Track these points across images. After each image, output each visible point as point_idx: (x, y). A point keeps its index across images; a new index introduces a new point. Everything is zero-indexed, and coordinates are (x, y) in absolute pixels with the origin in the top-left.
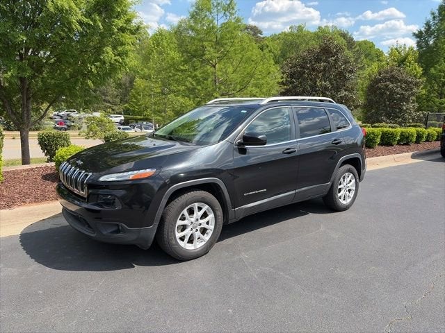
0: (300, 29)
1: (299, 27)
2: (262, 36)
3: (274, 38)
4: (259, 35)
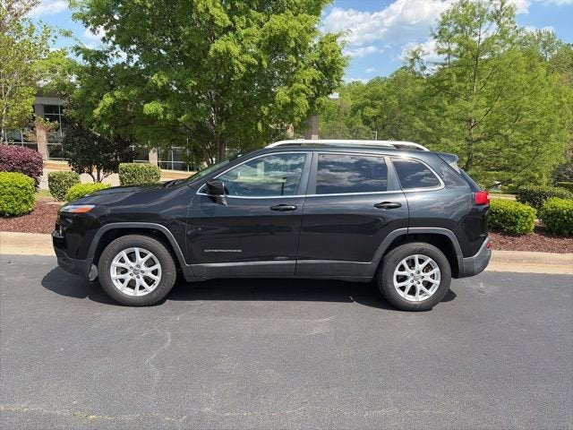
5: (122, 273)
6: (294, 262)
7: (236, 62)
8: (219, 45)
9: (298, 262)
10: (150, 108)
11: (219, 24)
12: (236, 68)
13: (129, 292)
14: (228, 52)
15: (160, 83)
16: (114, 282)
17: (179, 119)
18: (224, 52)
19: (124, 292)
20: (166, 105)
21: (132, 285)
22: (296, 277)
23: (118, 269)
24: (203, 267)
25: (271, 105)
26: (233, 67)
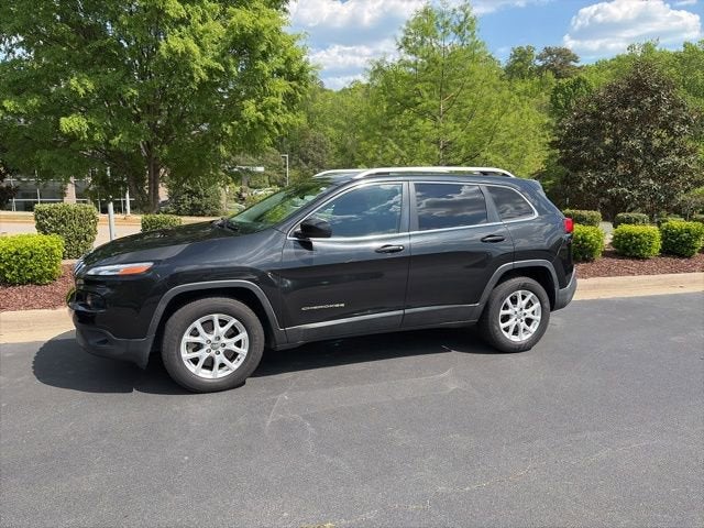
0: (648, 48)
1: (647, 45)
2: (578, 65)
3: (601, 67)
4: (572, 63)
5: (195, 350)
6: (401, 312)
7: (196, 67)
8: (175, 42)
9: (407, 311)
10: (70, 123)
11: (172, 14)
12: (195, 75)
13: (206, 375)
14: (187, 52)
15: (82, 91)
16: (186, 363)
17: (111, 141)
18: (182, 53)
19: (200, 375)
20: (92, 121)
21: (209, 365)
22: (403, 329)
23: (188, 345)
24: (299, 330)
25: (235, 123)
26: (191, 73)
